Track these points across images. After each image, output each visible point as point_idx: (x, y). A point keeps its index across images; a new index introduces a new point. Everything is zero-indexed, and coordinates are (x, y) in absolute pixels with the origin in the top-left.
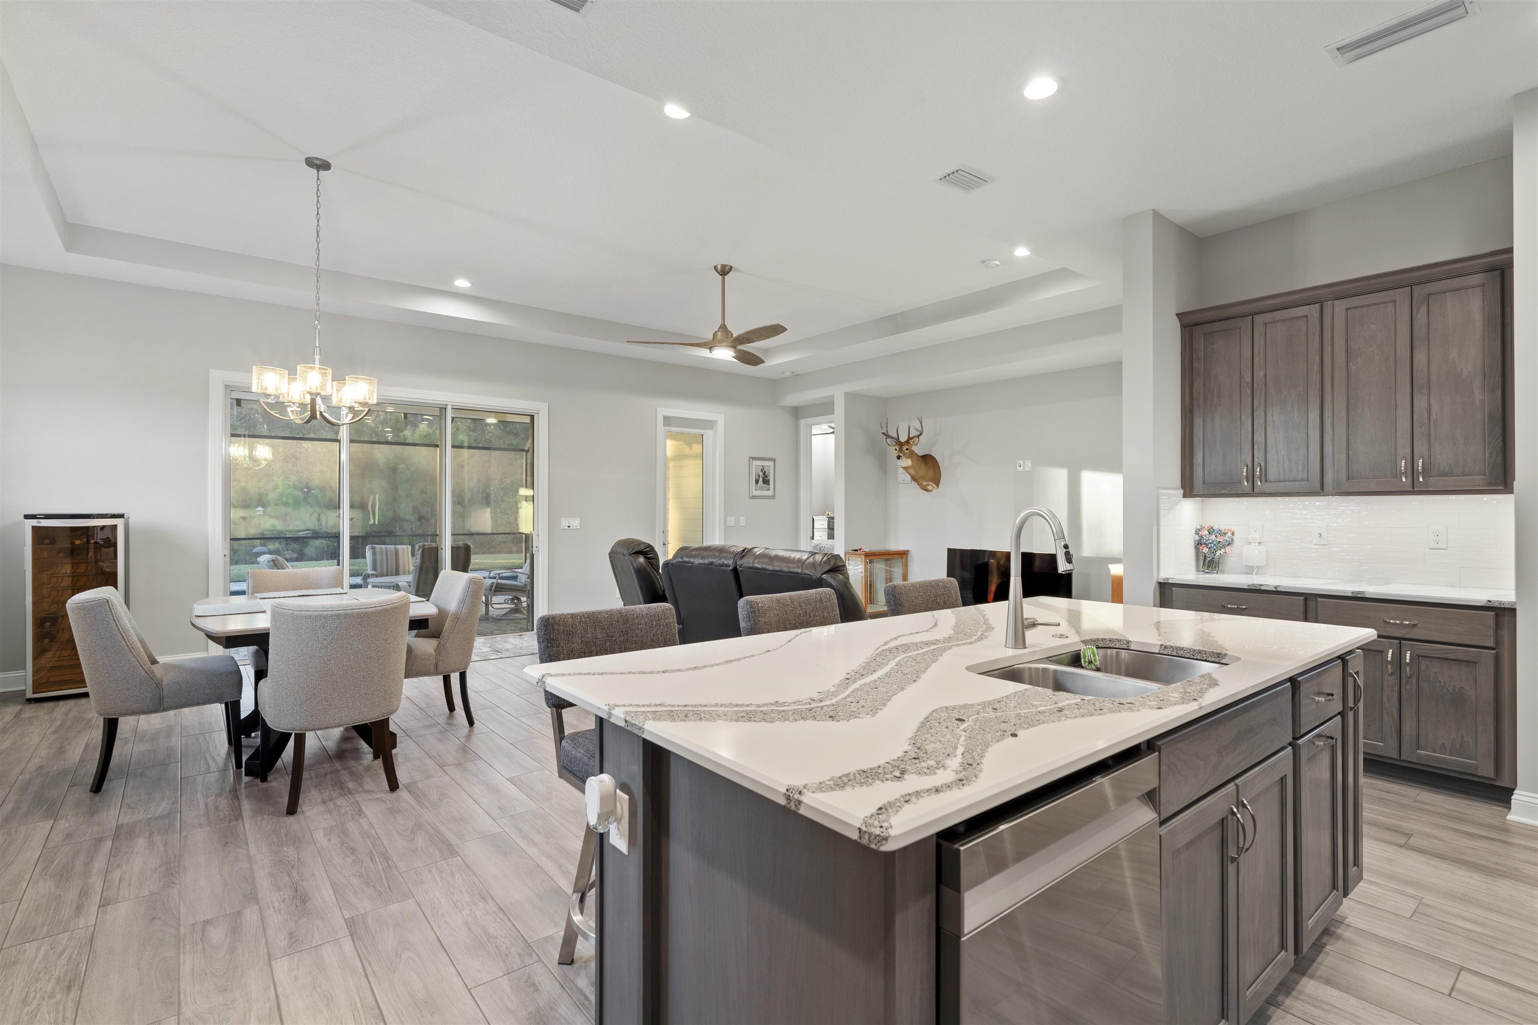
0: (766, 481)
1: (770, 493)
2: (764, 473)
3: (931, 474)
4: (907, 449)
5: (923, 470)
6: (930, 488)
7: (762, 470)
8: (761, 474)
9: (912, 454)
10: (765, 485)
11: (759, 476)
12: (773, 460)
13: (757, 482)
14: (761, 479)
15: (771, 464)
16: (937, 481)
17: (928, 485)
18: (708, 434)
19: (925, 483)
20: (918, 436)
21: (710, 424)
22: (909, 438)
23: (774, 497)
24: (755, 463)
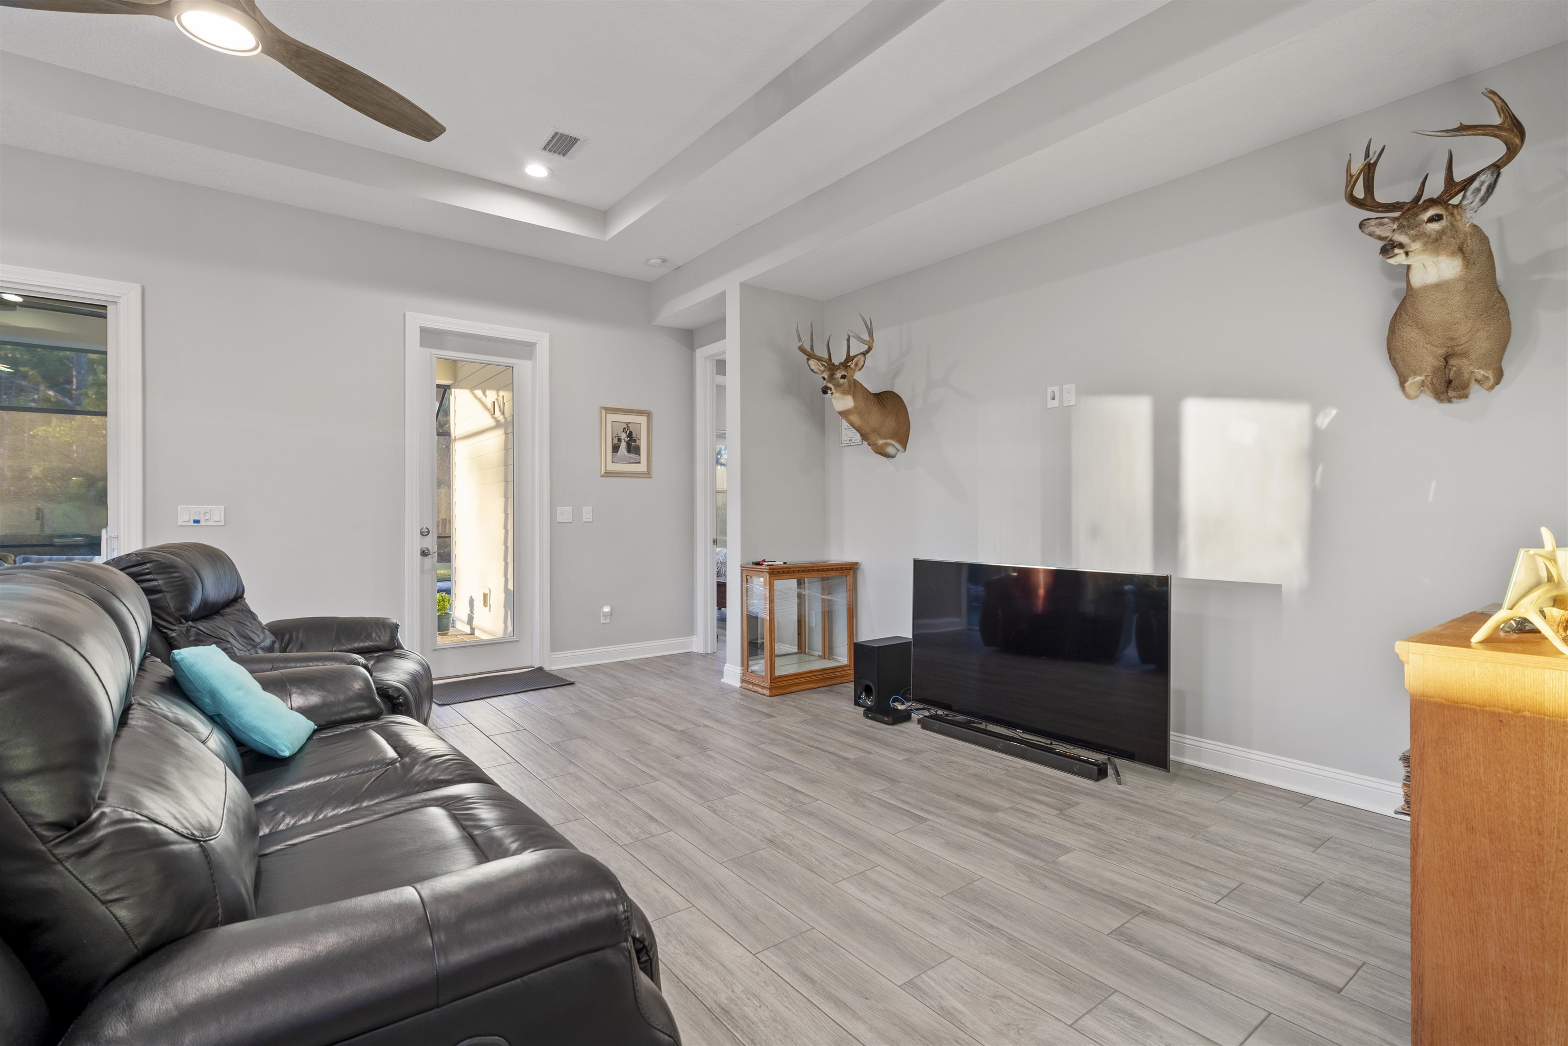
0: (633, 448)
1: (642, 467)
2: (630, 435)
3: (890, 423)
4: (843, 377)
5: (875, 418)
6: (891, 450)
7: (624, 430)
8: (624, 436)
9: (855, 388)
10: (632, 455)
11: (619, 440)
12: (648, 414)
13: (616, 448)
14: (623, 445)
15: (643, 420)
16: (902, 437)
17: (887, 444)
18: (523, 367)
19: (881, 442)
20: (864, 354)
21: (527, 349)
22: (849, 358)
23: (648, 474)
24: (612, 417)
